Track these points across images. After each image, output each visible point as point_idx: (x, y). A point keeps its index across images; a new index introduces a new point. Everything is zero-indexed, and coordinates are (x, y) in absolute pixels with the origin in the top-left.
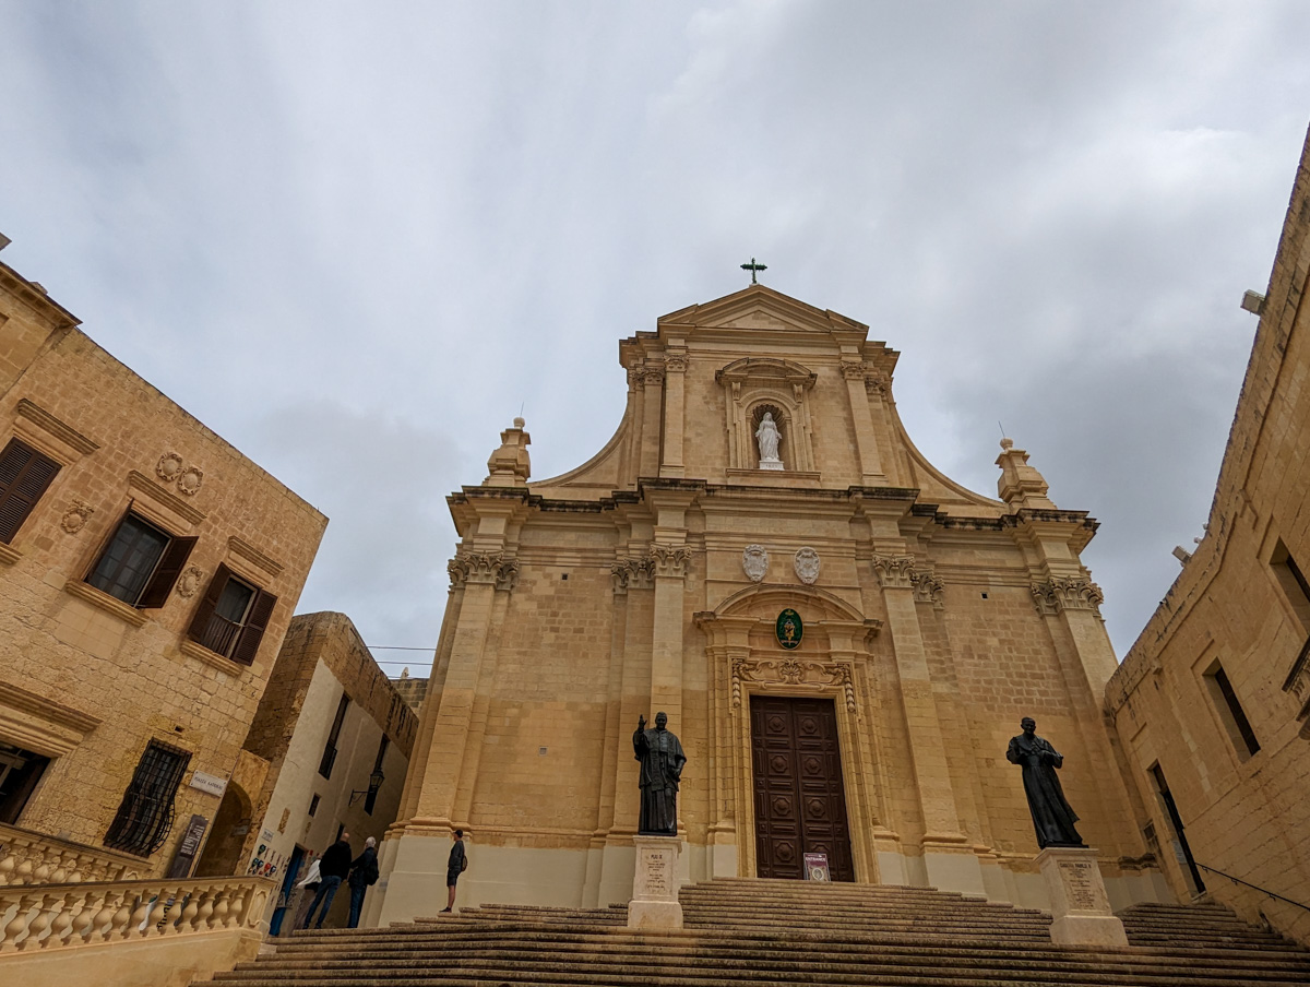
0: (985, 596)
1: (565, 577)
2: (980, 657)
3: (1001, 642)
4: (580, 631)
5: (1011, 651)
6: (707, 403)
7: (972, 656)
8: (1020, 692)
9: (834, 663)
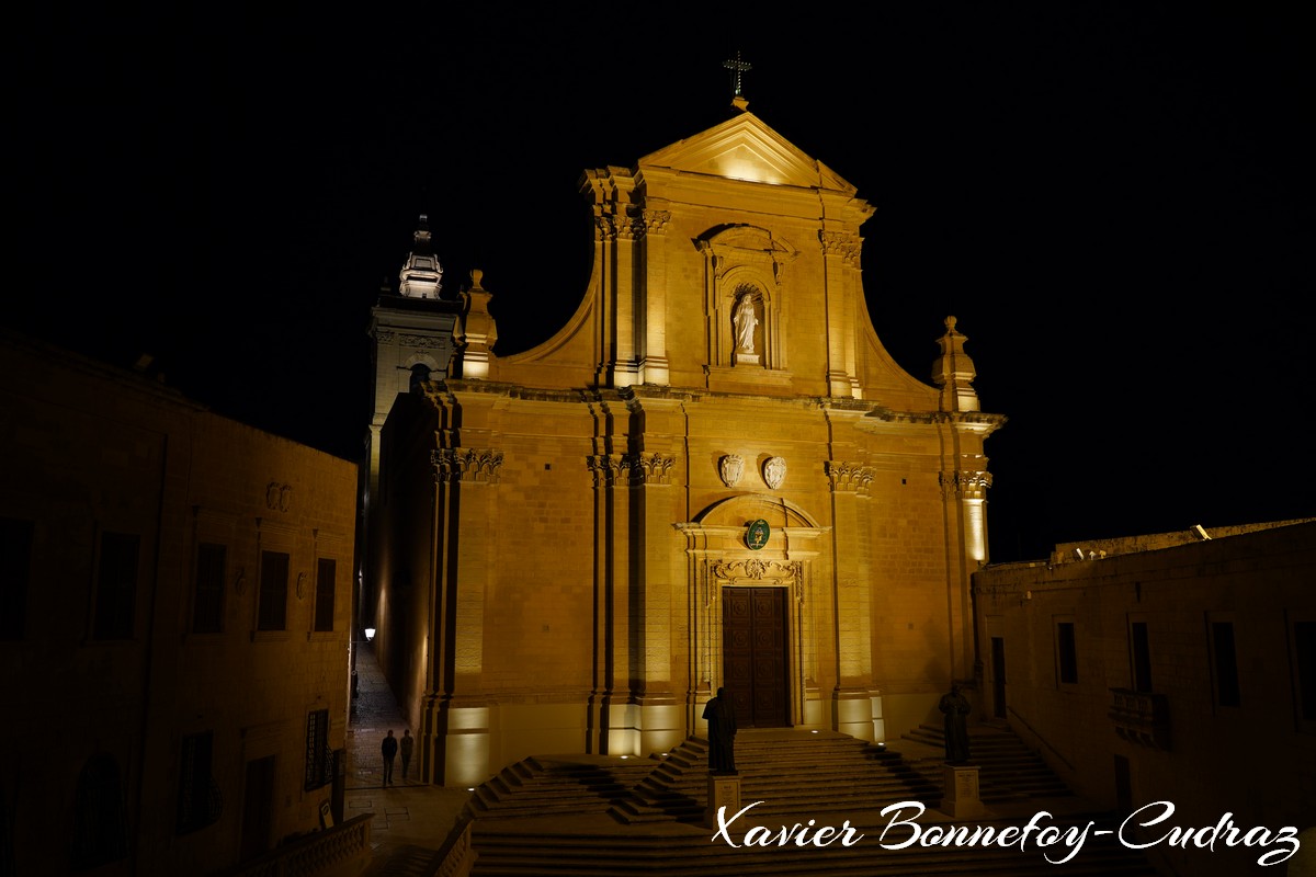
0: (904, 482)
1: (548, 467)
2: (891, 536)
3: (909, 522)
4: (566, 521)
5: (914, 530)
6: (687, 277)
7: (885, 536)
8: (914, 564)
9: (789, 561)
